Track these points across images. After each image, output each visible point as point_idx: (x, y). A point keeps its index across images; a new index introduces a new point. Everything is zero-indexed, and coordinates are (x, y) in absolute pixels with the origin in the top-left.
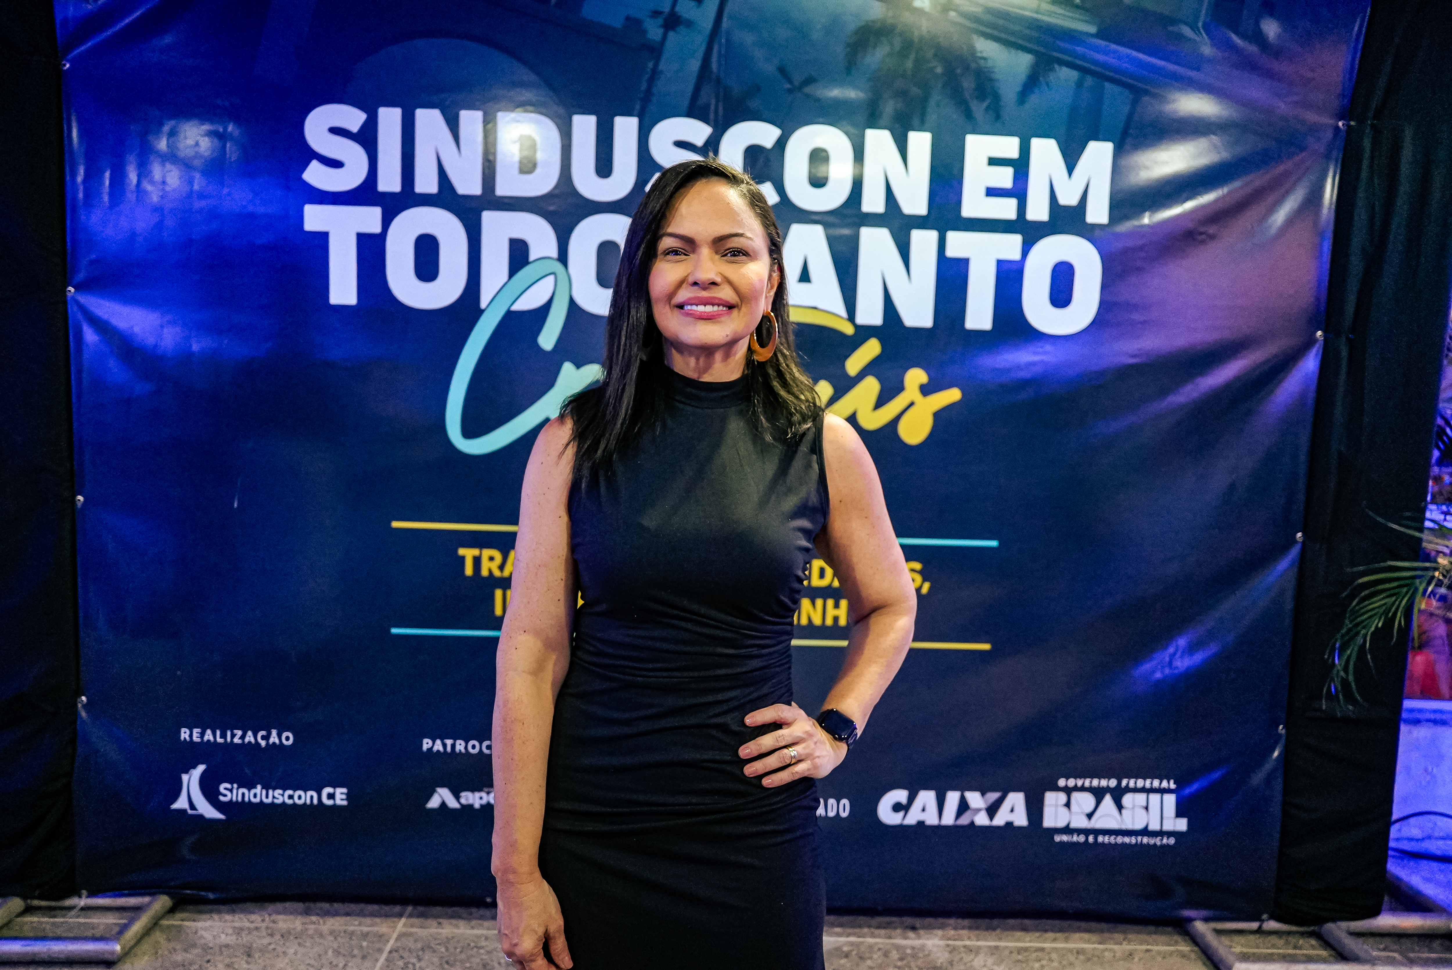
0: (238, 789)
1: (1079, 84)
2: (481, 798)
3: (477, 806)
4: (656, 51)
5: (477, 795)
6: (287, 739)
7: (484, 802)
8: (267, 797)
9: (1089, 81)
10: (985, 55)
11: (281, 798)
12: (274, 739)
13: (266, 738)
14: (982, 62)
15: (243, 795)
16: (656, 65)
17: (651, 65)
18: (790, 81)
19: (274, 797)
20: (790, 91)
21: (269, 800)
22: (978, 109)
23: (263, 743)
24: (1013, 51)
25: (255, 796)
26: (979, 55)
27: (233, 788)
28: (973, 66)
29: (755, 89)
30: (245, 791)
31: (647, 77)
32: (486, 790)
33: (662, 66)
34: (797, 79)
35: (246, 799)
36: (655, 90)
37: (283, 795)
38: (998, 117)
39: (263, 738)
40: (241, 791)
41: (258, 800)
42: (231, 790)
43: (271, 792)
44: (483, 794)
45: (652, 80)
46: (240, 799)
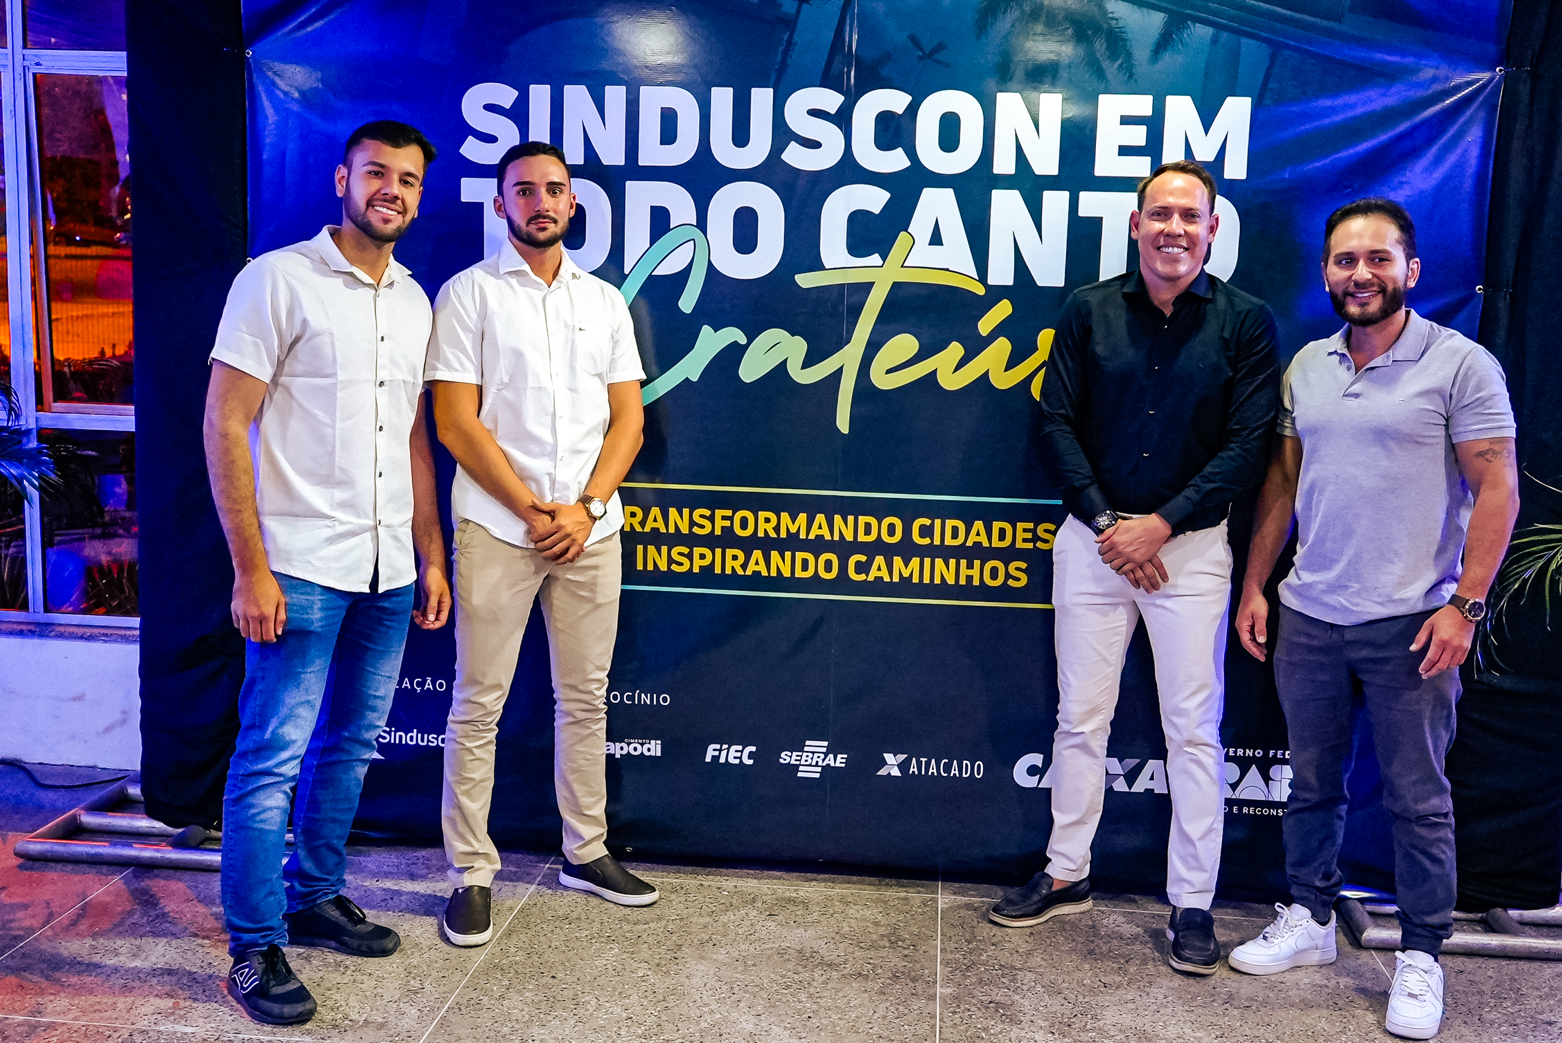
0: (395, 732)
1: (1215, 40)
2: (622, 748)
3: (618, 756)
4: (790, 23)
5: (618, 745)
6: (441, 685)
7: (625, 752)
8: (422, 741)
9: (1225, 36)
10: (1115, 15)
11: (435, 741)
12: (428, 685)
13: (421, 684)
14: (1113, 23)
15: (401, 737)
16: (791, 37)
17: (786, 37)
18: (921, 49)
19: (429, 741)
20: (920, 58)
21: (425, 743)
22: (1111, 69)
23: (419, 689)
24: (1145, 11)
25: (411, 739)
26: (1110, 15)
27: (391, 731)
28: (1105, 26)
29: (887, 57)
30: (403, 734)
31: (781, 49)
32: (626, 740)
33: (796, 38)
34: (928, 46)
35: (404, 742)
36: (789, 62)
37: (437, 739)
38: (1131, 76)
39: (418, 684)
40: (398, 734)
41: (414, 743)
42: (389, 733)
43: (426, 736)
44: (624, 745)
45: (786, 52)
46: (397, 742)
